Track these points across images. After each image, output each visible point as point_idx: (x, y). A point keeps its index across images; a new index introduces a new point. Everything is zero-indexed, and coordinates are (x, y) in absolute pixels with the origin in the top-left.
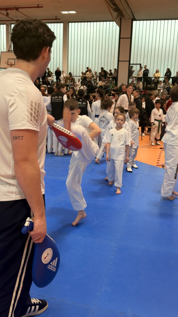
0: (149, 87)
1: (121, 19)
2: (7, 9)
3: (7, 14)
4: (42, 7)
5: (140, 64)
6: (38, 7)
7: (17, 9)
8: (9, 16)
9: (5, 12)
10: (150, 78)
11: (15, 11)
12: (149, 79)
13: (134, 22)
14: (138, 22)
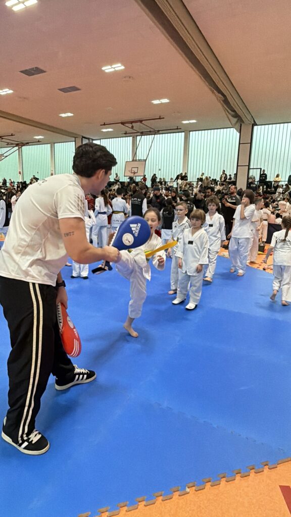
0: (269, 191)
1: (241, 125)
2: (132, 122)
3: (132, 127)
4: (163, 118)
5: (261, 169)
6: (160, 118)
7: (141, 121)
8: (134, 128)
9: (130, 125)
10: (271, 182)
11: (139, 123)
12: (269, 184)
13: (255, 127)
14: (259, 127)
